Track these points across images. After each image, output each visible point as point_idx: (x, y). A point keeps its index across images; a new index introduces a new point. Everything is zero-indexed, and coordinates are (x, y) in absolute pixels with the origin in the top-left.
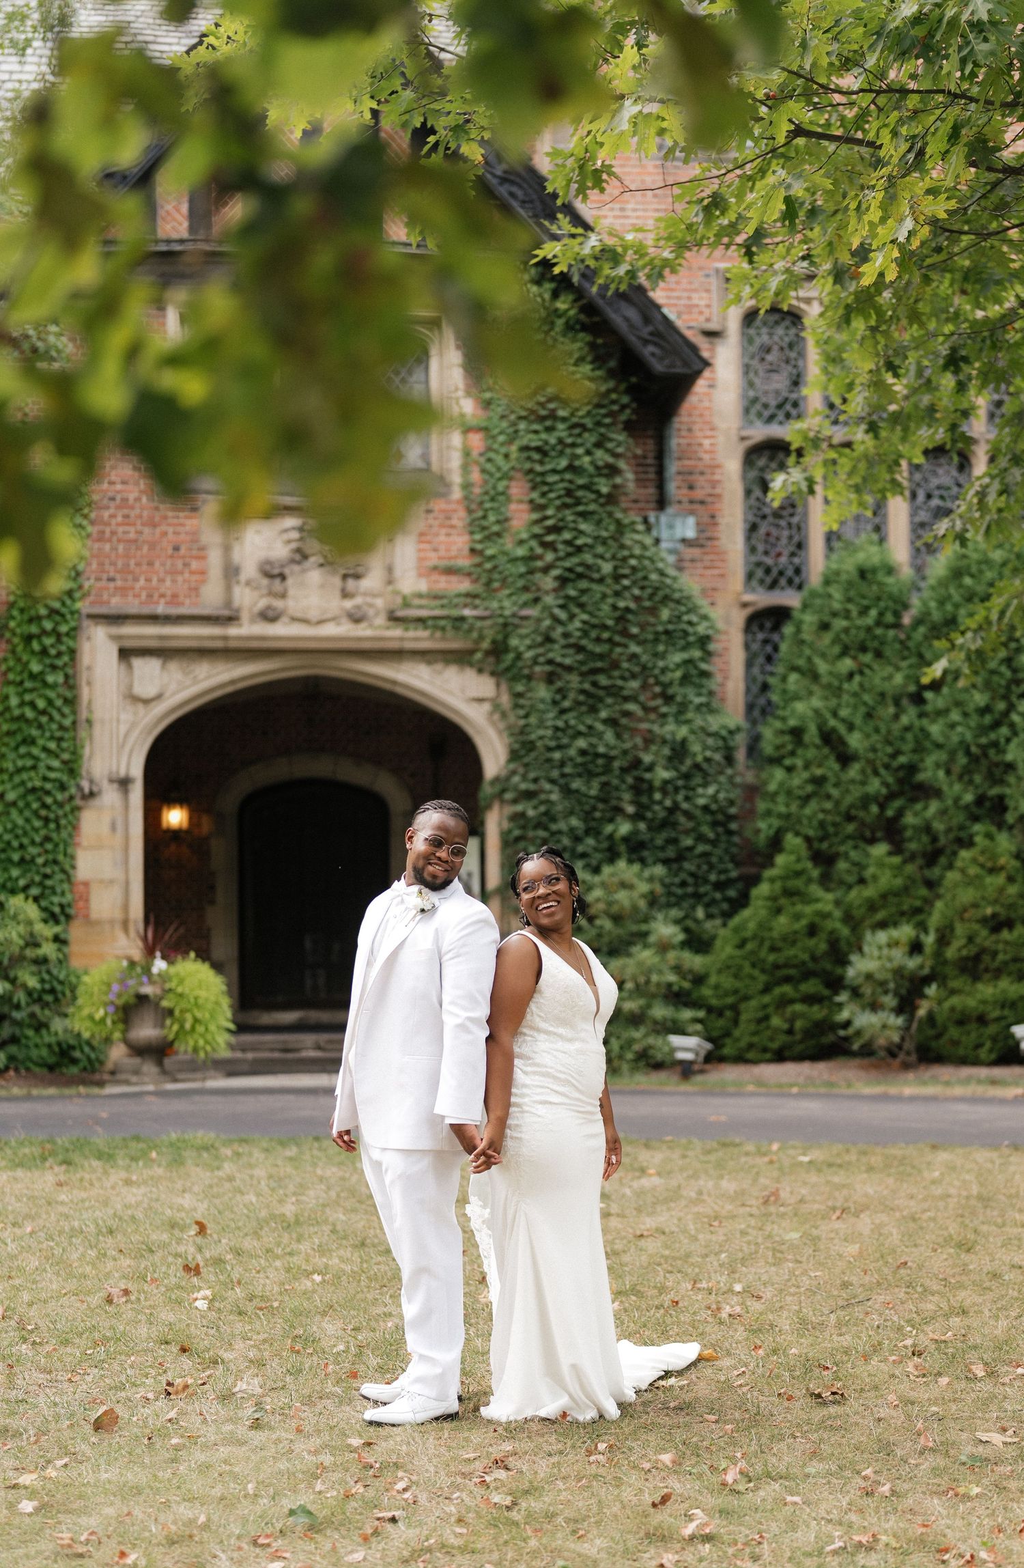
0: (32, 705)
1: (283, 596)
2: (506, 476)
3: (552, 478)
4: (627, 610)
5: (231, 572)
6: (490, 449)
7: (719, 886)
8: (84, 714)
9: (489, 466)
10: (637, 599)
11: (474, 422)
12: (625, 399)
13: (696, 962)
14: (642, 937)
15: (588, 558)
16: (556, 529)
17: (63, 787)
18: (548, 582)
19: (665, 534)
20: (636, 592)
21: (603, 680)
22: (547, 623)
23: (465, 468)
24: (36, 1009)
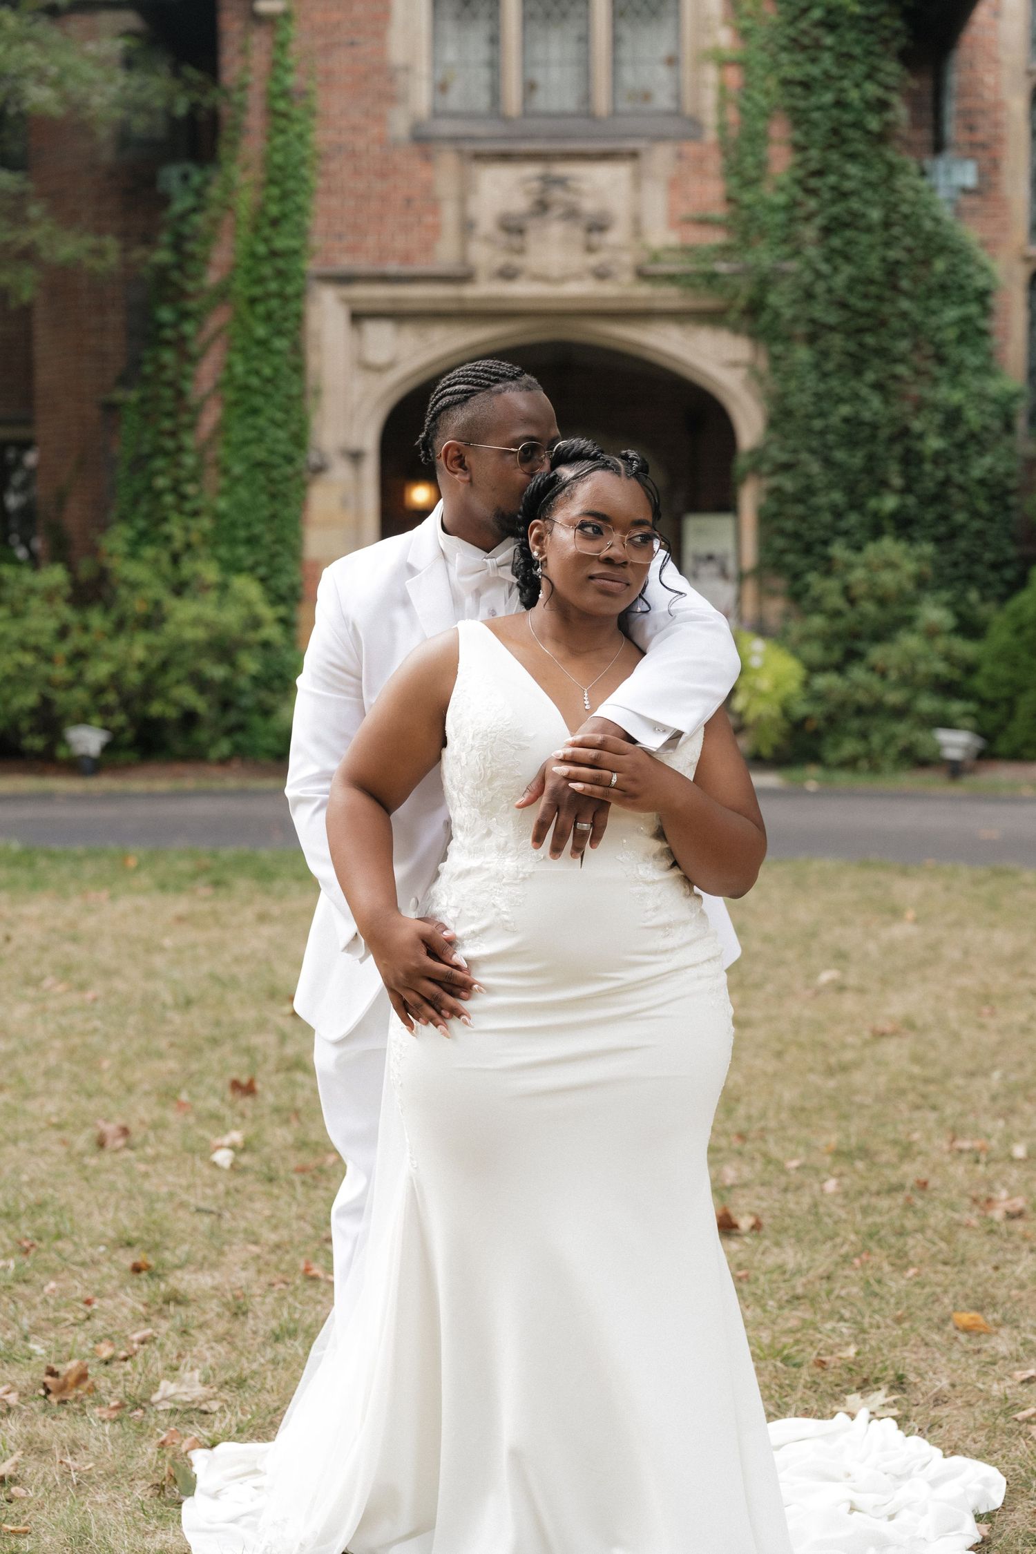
0: (257, 373)
1: (521, 251)
2: (766, 115)
3: (816, 115)
4: (898, 262)
5: (467, 227)
6: (747, 85)
7: (995, 566)
8: (311, 382)
9: (748, 105)
10: (909, 250)
11: (729, 54)
12: (898, 24)
13: (966, 649)
14: (907, 622)
15: (855, 204)
16: (819, 173)
17: (290, 460)
18: (809, 232)
19: (941, 180)
20: (908, 241)
21: (870, 340)
22: (808, 277)
23: (721, 107)
24: (263, 695)
